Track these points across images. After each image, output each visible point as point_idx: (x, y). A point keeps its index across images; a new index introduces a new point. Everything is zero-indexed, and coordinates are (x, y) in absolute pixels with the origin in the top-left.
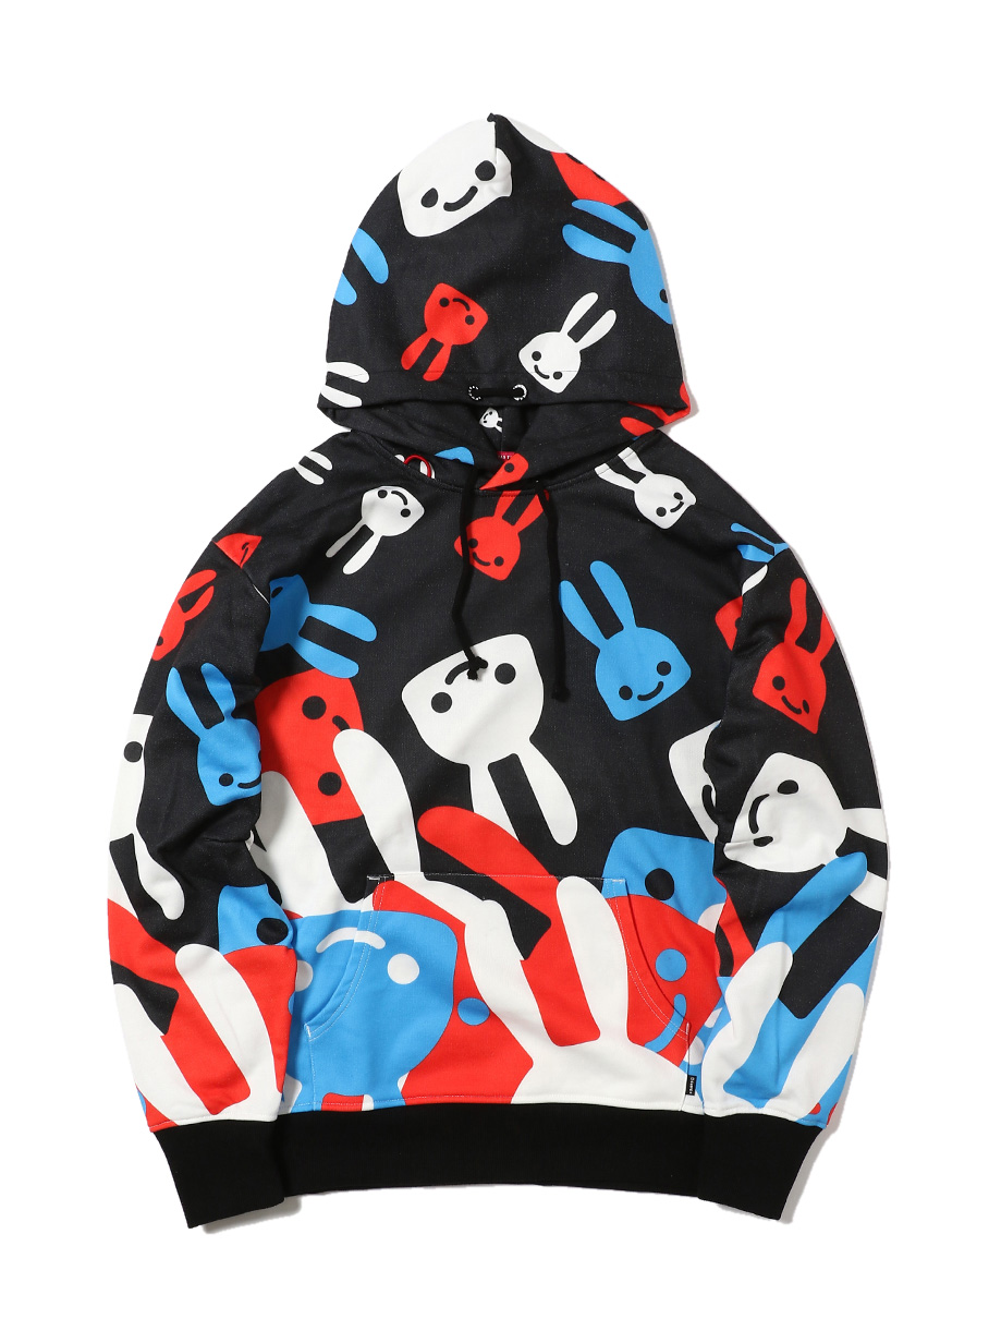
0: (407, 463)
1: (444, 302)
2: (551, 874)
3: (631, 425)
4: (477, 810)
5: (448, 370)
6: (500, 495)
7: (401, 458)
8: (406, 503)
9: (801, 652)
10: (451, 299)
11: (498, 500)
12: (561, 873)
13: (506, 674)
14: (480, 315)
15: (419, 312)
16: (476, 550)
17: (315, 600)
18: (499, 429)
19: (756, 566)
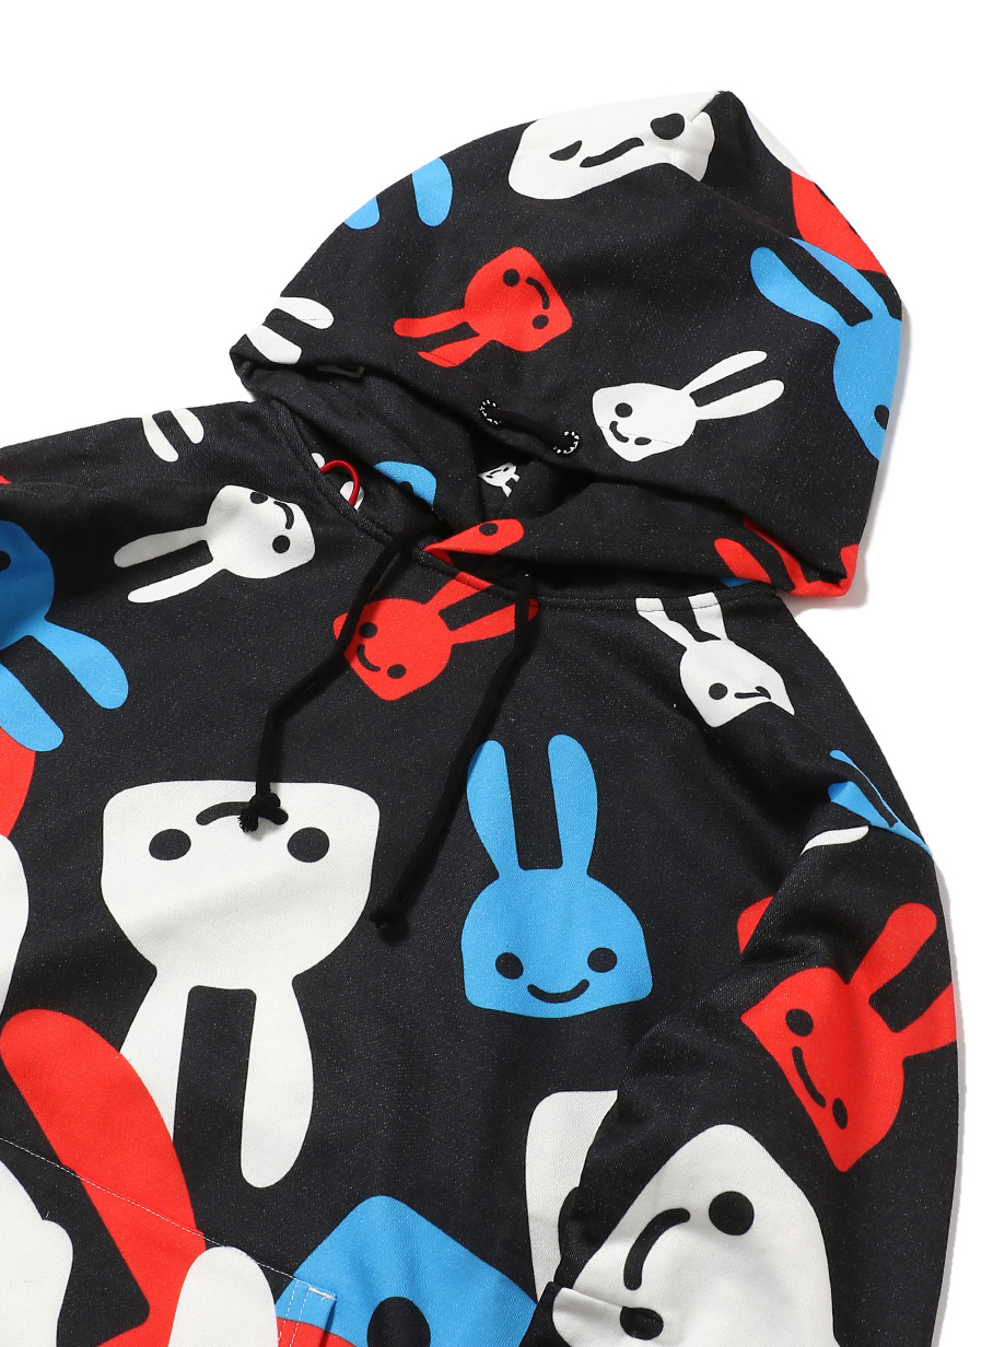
0: (326, 471)
1: (511, 278)
2: (199, 1228)
3: (732, 552)
4: (128, 1050)
5: (467, 366)
6: (453, 576)
7: (319, 460)
8: (289, 525)
9: (874, 1023)
10: (523, 276)
11: (447, 581)
12: (217, 1234)
13: (310, 845)
14: (560, 319)
15: (465, 275)
16: (367, 643)
17: (57, 616)
18: (507, 491)
19: (849, 820)
